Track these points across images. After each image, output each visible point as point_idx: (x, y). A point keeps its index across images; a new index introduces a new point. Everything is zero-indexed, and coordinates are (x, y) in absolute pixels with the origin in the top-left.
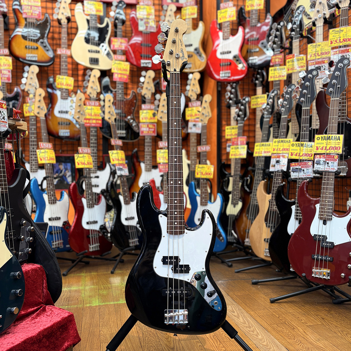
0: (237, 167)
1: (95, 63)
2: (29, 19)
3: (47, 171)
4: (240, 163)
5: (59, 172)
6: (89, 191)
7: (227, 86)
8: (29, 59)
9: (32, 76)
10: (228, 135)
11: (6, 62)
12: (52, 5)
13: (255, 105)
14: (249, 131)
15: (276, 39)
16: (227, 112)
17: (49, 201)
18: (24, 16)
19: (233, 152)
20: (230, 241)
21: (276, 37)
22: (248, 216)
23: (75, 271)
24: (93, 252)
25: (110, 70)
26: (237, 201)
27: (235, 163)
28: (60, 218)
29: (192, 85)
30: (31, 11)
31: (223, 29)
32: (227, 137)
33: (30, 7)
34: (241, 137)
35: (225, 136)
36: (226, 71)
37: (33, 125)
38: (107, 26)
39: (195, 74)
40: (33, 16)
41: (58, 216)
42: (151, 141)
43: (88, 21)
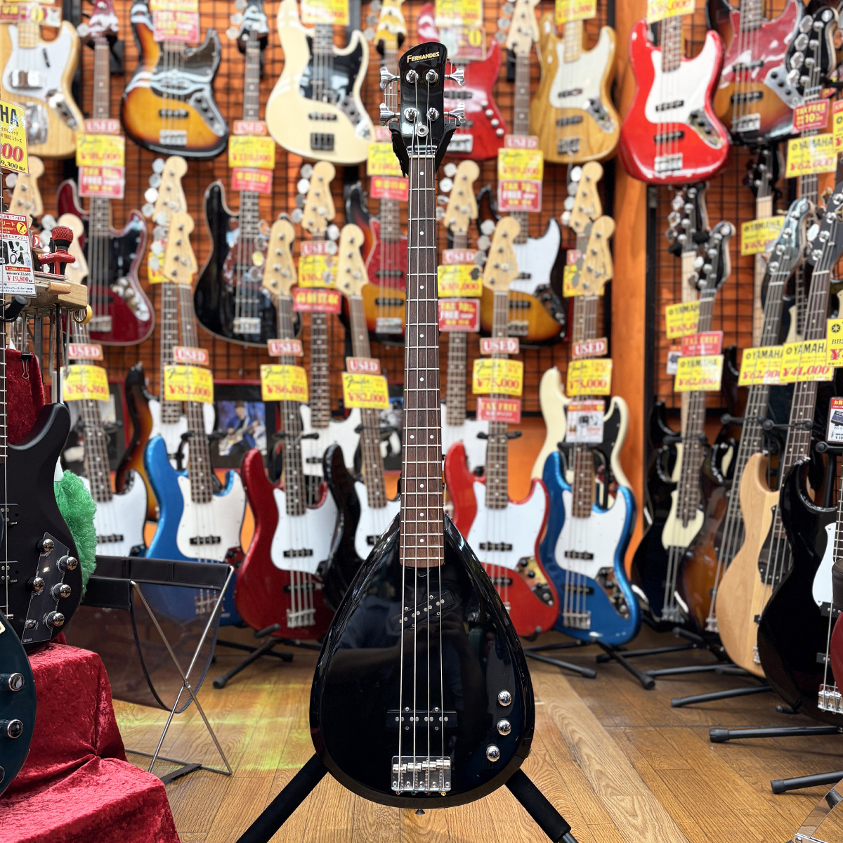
0: (695, 416)
1: (326, 147)
2: (169, 43)
3: (191, 419)
4: (702, 405)
5: (237, 424)
6: (295, 473)
7: (674, 197)
8: (168, 142)
9: (171, 185)
10: (672, 330)
11: (110, 150)
12: (229, 8)
13: (754, 245)
14: (737, 318)
15: (809, 60)
16: (674, 267)
17: (193, 494)
18: (157, 37)
19: (683, 374)
20: (672, 618)
21: (808, 53)
22: (719, 552)
23: (249, 678)
24: (296, 628)
25: (365, 164)
26: (692, 508)
27: (690, 403)
28: (219, 540)
29: (579, 195)
30: (175, 24)
31: (662, 42)
32: (670, 335)
33: (171, 15)
34: (709, 332)
35: (665, 333)
36: (670, 156)
37: (169, 305)
38: (359, 49)
39: (586, 167)
40: (177, 37)
41: (216, 534)
42: (464, 345)
43: (310, 41)
